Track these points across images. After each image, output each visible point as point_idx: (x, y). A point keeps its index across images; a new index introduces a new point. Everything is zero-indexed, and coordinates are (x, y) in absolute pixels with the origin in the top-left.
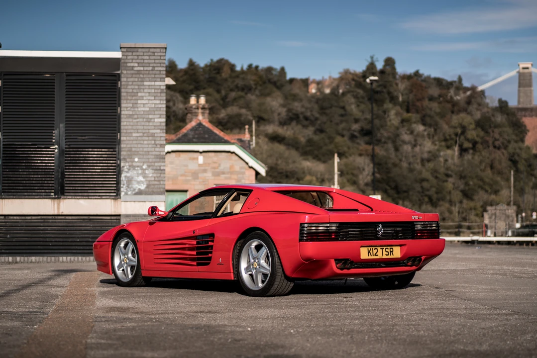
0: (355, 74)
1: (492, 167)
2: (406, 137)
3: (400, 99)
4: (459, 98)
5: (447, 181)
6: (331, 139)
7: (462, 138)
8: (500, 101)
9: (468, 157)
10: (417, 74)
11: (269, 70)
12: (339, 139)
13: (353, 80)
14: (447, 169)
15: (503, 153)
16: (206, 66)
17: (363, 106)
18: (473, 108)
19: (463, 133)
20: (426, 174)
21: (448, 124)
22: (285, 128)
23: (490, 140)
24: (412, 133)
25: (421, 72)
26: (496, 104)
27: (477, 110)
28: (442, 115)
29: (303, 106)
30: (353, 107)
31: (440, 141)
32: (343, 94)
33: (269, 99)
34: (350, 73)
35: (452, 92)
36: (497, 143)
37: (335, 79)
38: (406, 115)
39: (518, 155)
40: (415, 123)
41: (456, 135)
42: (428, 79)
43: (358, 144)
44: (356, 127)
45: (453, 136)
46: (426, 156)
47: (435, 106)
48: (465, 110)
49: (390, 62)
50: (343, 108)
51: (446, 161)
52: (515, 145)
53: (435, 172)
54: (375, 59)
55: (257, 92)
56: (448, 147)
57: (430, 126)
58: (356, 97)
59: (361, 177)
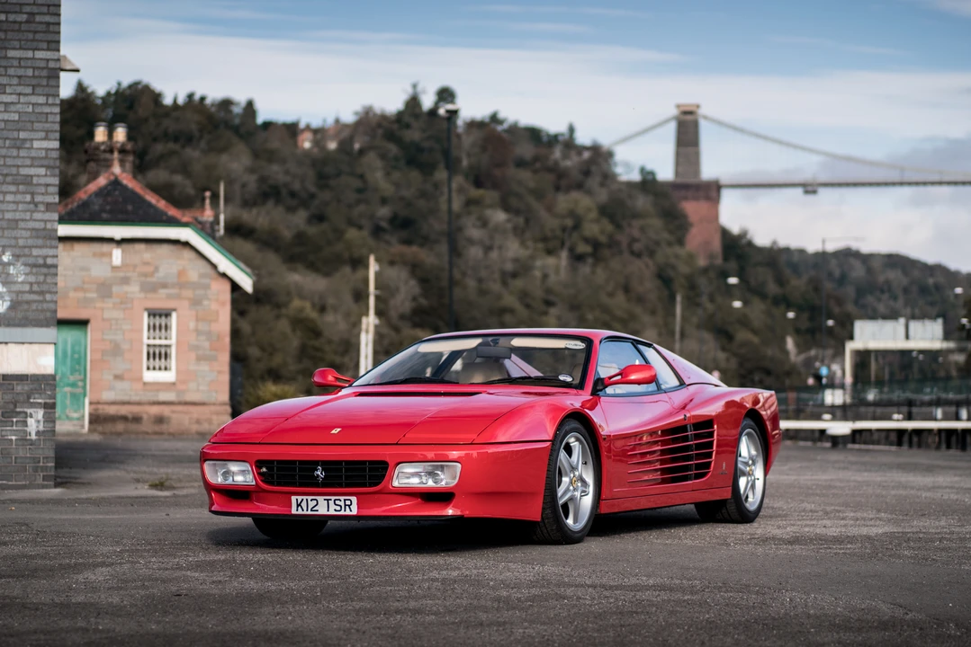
0: (384, 117)
1: (627, 289)
2: (475, 233)
3: (465, 163)
4: (568, 163)
5: (546, 313)
6: (339, 234)
7: (575, 235)
8: (642, 170)
9: (585, 269)
10: (494, 118)
11: (226, 104)
12: (352, 234)
13: (379, 125)
14: (549, 291)
15: (647, 266)
16: (109, 94)
17: (396, 175)
18: (593, 182)
19: (577, 227)
20: (510, 300)
21: (550, 209)
22: (255, 211)
23: (623, 239)
24: (484, 223)
25: (501, 115)
26: (635, 177)
27: (602, 185)
28: (539, 194)
29: (287, 172)
30: (379, 175)
31: (536, 240)
32: (362, 152)
33: (224, 158)
34: (375, 115)
35: (557, 153)
36: (637, 246)
37: (346, 126)
38: (475, 193)
39: (673, 267)
40: (491, 206)
41: (564, 229)
42: (514, 129)
43: (388, 243)
44: (384, 212)
45: (558, 233)
46: (509, 267)
47: (525, 175)
48: (579, 186)
49: (445, 95)
50: (362, 177)
51: (545, 276)
52: (669, 251)
53: (524, 296)
54: (419, 88)
55: (203, 144)
56: (550, 252)
57: (517, 212)
58: (383, 157)
59: (392, 302)
